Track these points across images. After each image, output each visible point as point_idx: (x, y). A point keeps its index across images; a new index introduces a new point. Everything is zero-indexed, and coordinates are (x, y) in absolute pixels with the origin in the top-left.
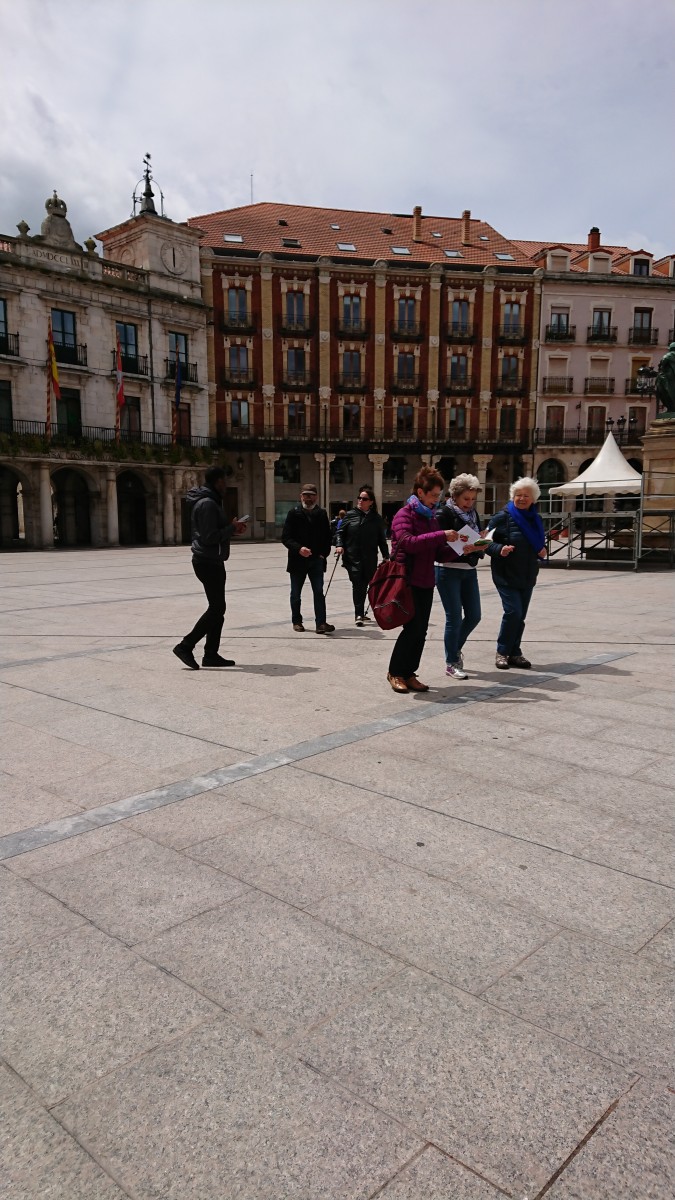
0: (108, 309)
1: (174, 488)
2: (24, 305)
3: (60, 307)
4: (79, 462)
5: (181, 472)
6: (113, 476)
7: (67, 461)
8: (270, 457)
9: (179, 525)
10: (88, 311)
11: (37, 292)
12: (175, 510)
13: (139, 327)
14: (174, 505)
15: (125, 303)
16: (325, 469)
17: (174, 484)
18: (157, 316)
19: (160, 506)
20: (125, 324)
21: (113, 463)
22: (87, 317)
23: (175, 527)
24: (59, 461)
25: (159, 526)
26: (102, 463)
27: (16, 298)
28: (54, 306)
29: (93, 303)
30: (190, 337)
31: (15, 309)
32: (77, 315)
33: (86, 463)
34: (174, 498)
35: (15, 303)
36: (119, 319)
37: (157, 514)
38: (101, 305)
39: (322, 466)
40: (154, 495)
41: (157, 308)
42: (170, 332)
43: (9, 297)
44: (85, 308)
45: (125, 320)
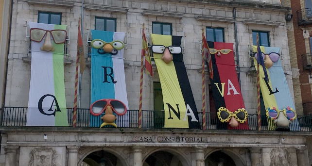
0: (200, 19)
2: (130, 21)
3: (159, 20)
4: (169, 144)
5: (269, 150)
6: (201, 156)
7: (158, 144)
10: (182, 21)
11: (141, 11)
13: (226, 29)
15: (213, 13)
17: (262, 162)
18: (241, 20)
20: (214, 29)
21: (202, 145)
22: (182, 25)
24: (151, 144)
26: (191, 144)
27: (124, 17)
28: (154, 20)
29: (186, 15)
30: (271, 33)
31: (123, 25)
32: (173, 25)
33: (175, 145)
35: (123, 21)
36: (209, 25)
38: (193, 16)
41: (241, 14)
42: (253, 31)
43: (119, 16)
44: (181, 19)
45: (214, 25)
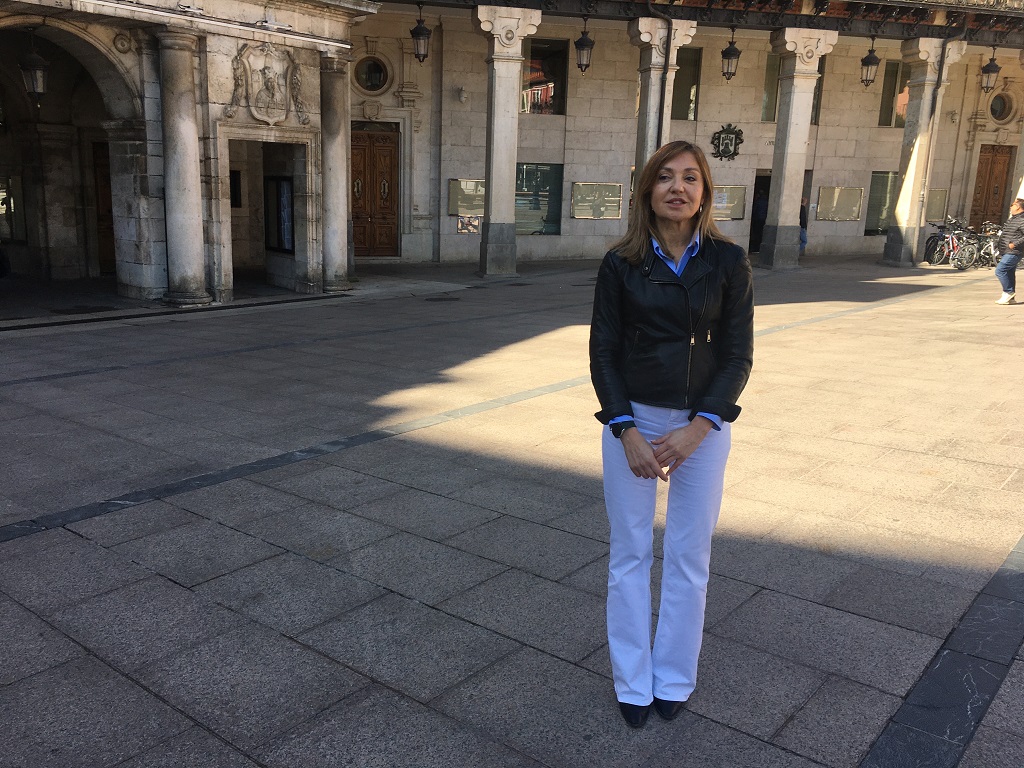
1: (205, 101)
5: (229, 46)
8: (512, 23)
9: (224, 234)
12: (207, 179)
14: (205, 160)
16: (665, 68)
17: (203, 86)
19: (153, 166)
23: (208, 240)
25: (149, 233)
34: (204, 139)
37: (145, 192)
39: (657, 58)
40: (134, 126)
